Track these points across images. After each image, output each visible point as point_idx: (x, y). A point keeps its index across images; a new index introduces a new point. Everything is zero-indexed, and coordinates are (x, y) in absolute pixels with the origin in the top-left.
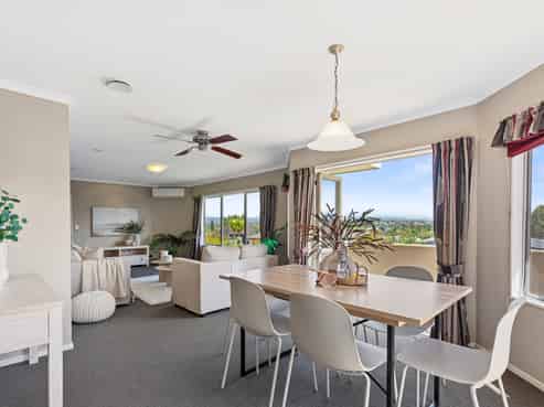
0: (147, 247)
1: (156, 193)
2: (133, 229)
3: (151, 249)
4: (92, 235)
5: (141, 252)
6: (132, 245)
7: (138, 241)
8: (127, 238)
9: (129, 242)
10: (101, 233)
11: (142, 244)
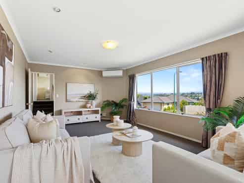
0: (100, 109)
1: (105, 74)
2: (91, 97)
3: (102, 110)
4: (67, 101)
5: (96, 112)
6: (90, 108)
7: (94, 105)
8: (87, 103)
9: (89, 105)
10: (72, 100)
11: (96, 107)
